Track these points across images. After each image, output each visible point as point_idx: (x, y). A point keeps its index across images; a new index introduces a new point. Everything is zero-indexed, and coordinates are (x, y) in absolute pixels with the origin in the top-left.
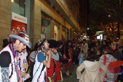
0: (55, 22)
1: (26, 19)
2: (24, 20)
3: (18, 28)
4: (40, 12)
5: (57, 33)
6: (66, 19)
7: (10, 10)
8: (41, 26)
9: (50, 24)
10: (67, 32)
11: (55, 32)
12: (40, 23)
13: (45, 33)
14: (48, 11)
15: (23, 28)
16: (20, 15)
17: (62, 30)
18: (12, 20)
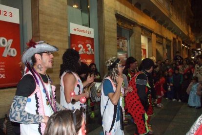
0: (142, 30)
1: (92, 30)
2: (89, 32)
3: (80, 46)
4: (114, 16)
5: (146, 48)
7: (67, 19)
8: (118, 39)
9: (133, 35)
10: (167, 45)
11: (142, 47)
12: (115, 35)
13: (126, 50)
14: (128, 12)
15: (88, 45)
16: (83, 25)
17: (157, 42)
18: (71, 34)
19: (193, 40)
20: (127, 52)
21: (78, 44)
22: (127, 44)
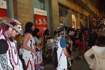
0: (72, 11)
1: (46, 12)
2: (44, 13)
3: (40, 20)
4: (58, 4)
5: (75, 21)
6: (83, 7)
7: (32, 6)
8: (60, 16)
9: (68, 14)
10: (85, 19)
11: (73, 21)
12: (58, 14)
13: (64, 22)
15: (44, 20)
16: (41, 9)
17: (80, 18)
18: (35, 14)
19: (99, 16)
20: (65, 23)
21: (38, 19)
22: (64, 19)
